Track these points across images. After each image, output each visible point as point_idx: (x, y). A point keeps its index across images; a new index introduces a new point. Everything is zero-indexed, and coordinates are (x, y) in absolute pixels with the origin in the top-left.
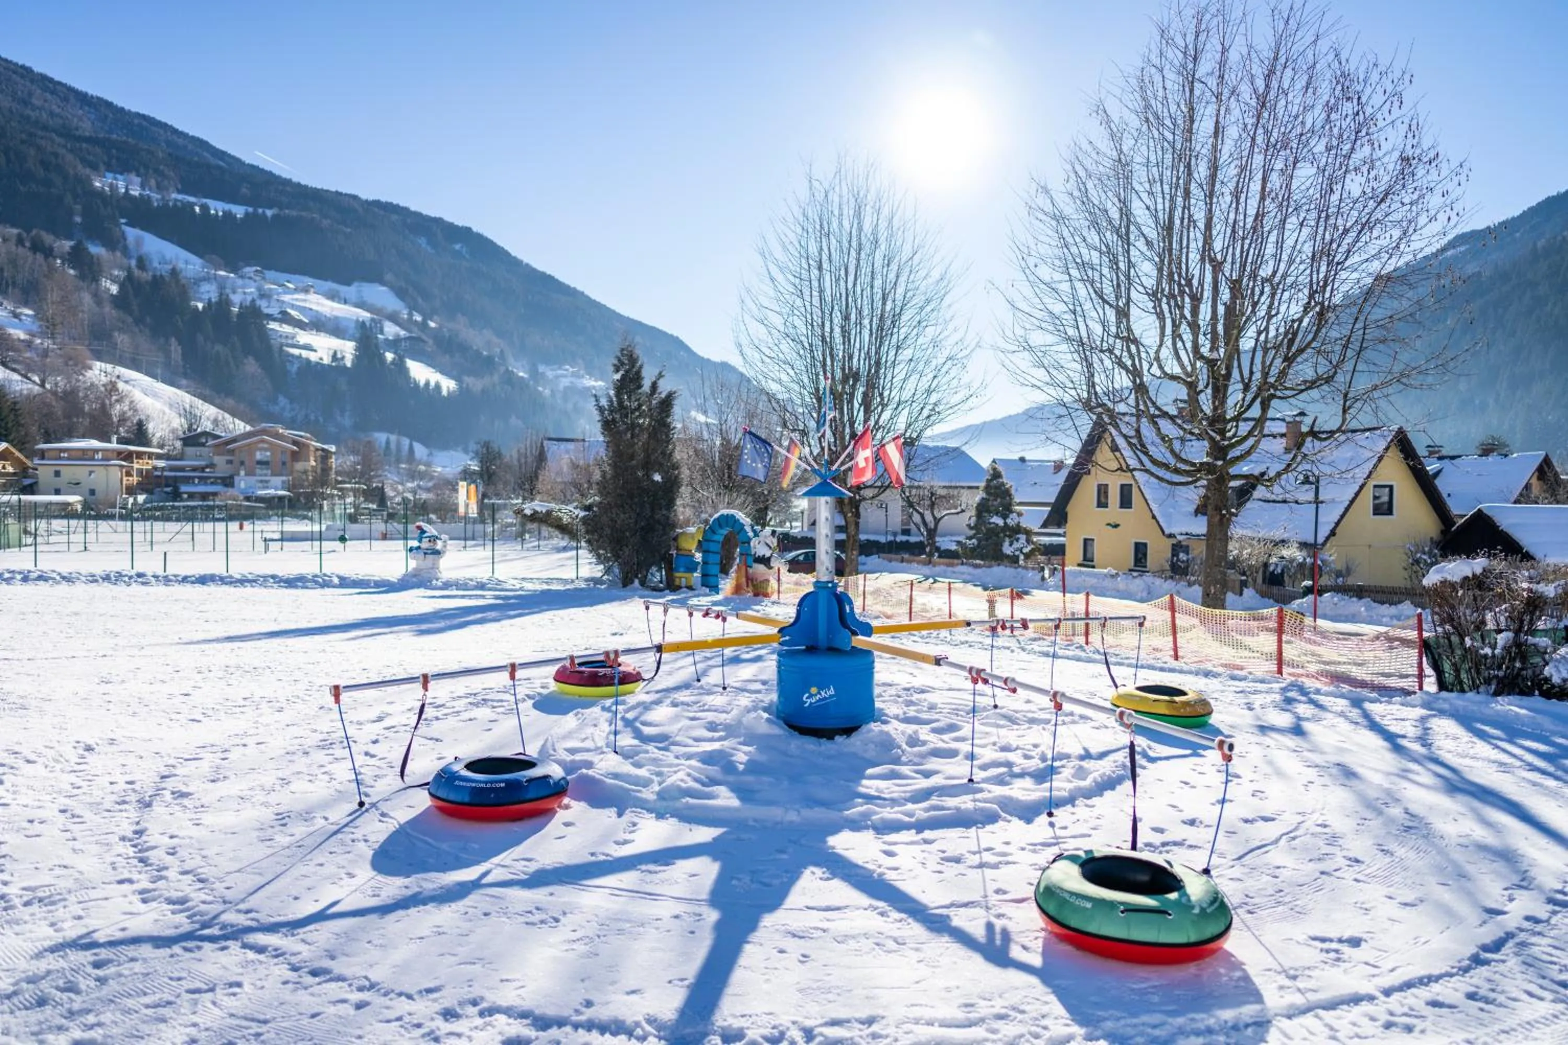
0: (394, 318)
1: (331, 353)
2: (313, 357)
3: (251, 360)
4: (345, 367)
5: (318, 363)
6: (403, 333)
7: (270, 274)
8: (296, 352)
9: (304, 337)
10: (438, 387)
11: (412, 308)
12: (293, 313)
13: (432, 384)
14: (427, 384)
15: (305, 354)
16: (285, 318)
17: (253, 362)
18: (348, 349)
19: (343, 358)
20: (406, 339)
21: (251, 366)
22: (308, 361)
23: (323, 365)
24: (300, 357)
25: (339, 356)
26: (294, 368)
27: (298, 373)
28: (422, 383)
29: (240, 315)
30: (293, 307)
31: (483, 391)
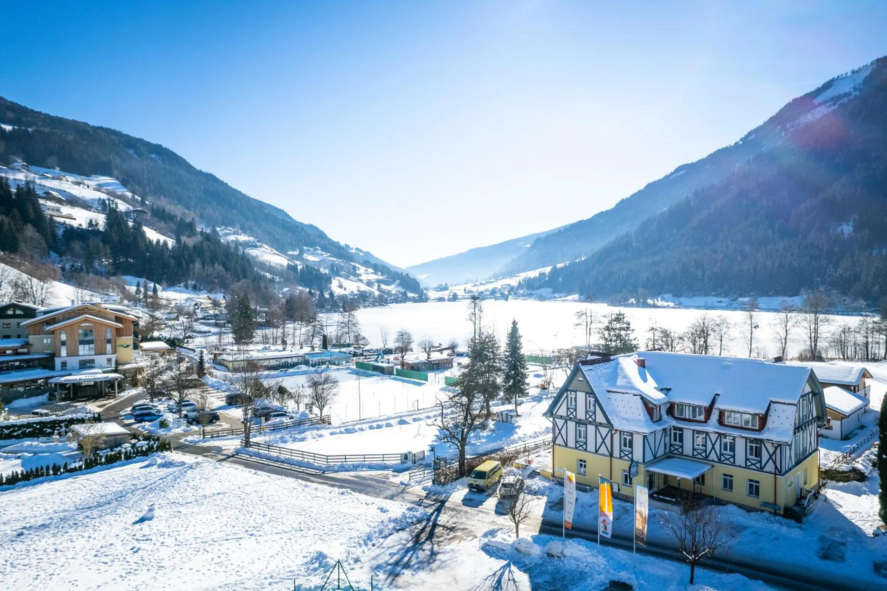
0: (123, 198)
1: (88, 221)
2: (75, 224)
3: (30, 226)
4: (98, 230)
5: (78, 228)
6: (131, 208)
7: (33, 168)
8: (62, 220)
9: (66, 210)
10: (165, 243)
11: (133, 192)
12: (54, 193)
13: (162, 242)
14: (158, 242)
15: (68, 221)
16: (48, 196)
17: (32, 228)
18: (101, 219)
19: (97, 224)
20: (134, 212)
21: (30, 231)
22: (72, 227)
23: (82, 229)
24: (65, 223)
25: (94, 223)
26: (60, 232)
27: (63, 236)
28: (155, 242)
29: (17, 194)
30: (52, 189)
31: (195, 247)
